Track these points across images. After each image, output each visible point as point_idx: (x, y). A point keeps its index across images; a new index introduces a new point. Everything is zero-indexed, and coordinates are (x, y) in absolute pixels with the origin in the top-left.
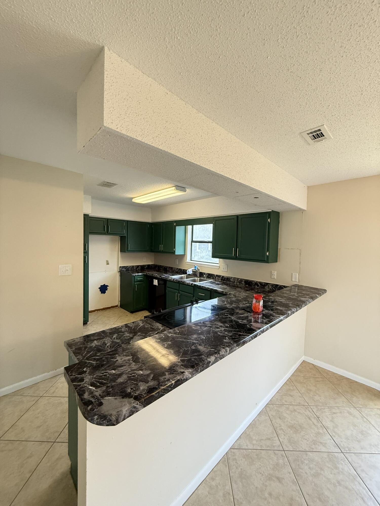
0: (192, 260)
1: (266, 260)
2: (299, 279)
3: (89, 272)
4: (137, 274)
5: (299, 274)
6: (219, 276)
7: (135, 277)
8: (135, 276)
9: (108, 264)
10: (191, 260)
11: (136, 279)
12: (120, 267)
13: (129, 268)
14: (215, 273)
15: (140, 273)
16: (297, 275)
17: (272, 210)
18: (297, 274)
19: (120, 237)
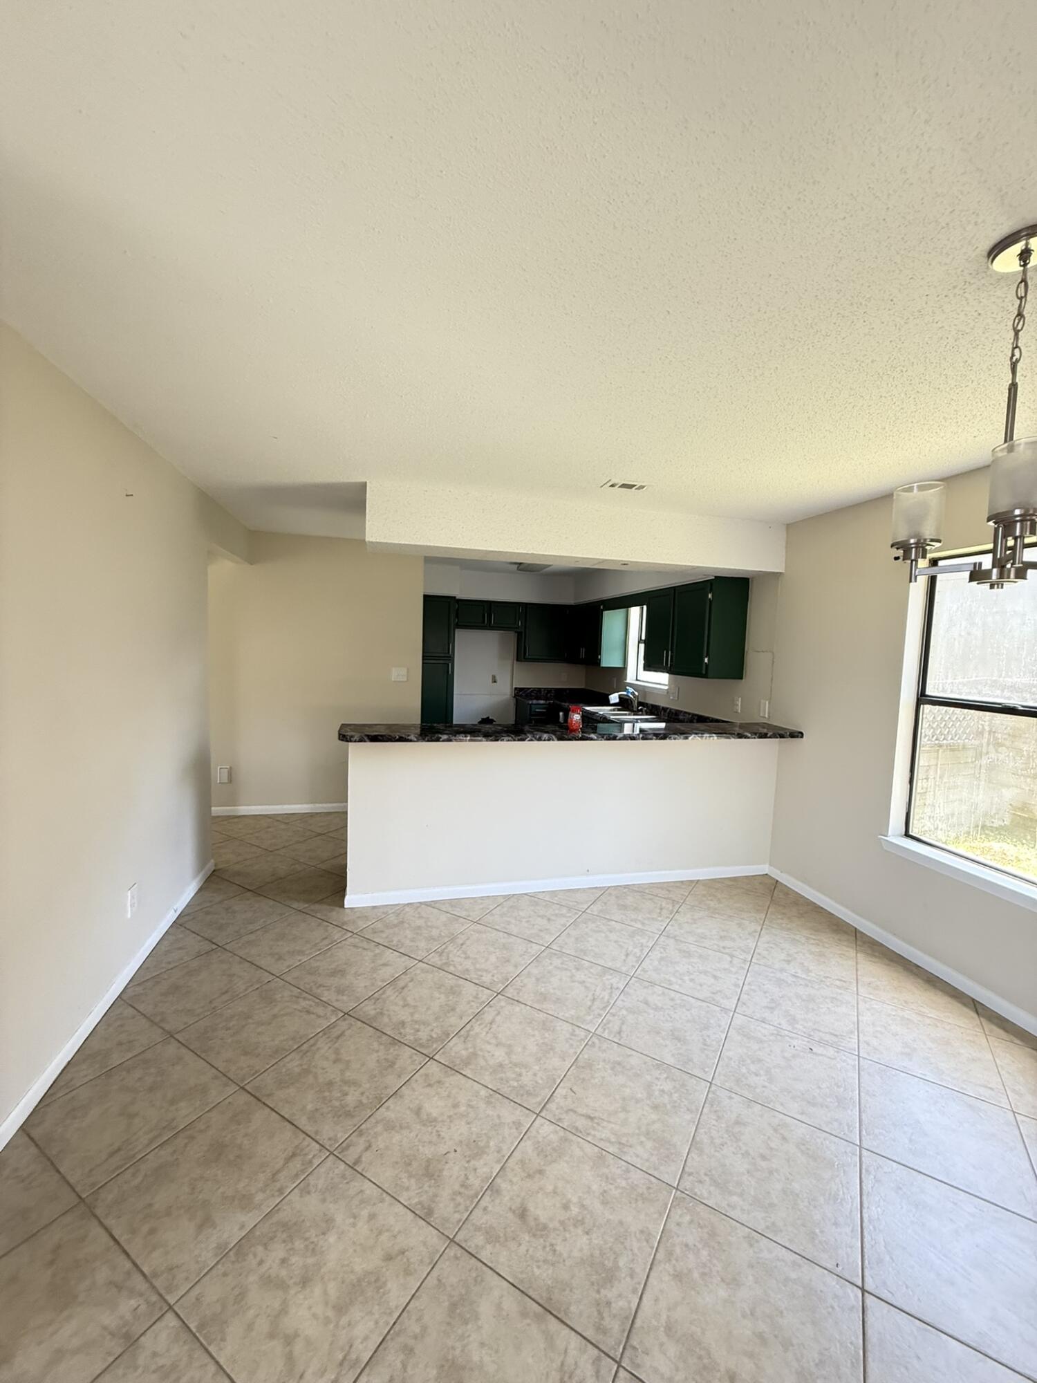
0: (638, 678)
1: (704, 672)
2: (769, 713)
3: (455, 693)
4: (535, 702)
5: (769, 703)
6: (665, 709)
7: (533, 706)
8: (532, 704)
9: (495, 682)
10: (637, 680)
11: (533, 710)
12: (516, 689)
13: (532, 692)
14: (662, 703)
15: (541, 700)
16: (765, 703)
17: (716, 577)
18: (767, 702)
19: (516, 634)
